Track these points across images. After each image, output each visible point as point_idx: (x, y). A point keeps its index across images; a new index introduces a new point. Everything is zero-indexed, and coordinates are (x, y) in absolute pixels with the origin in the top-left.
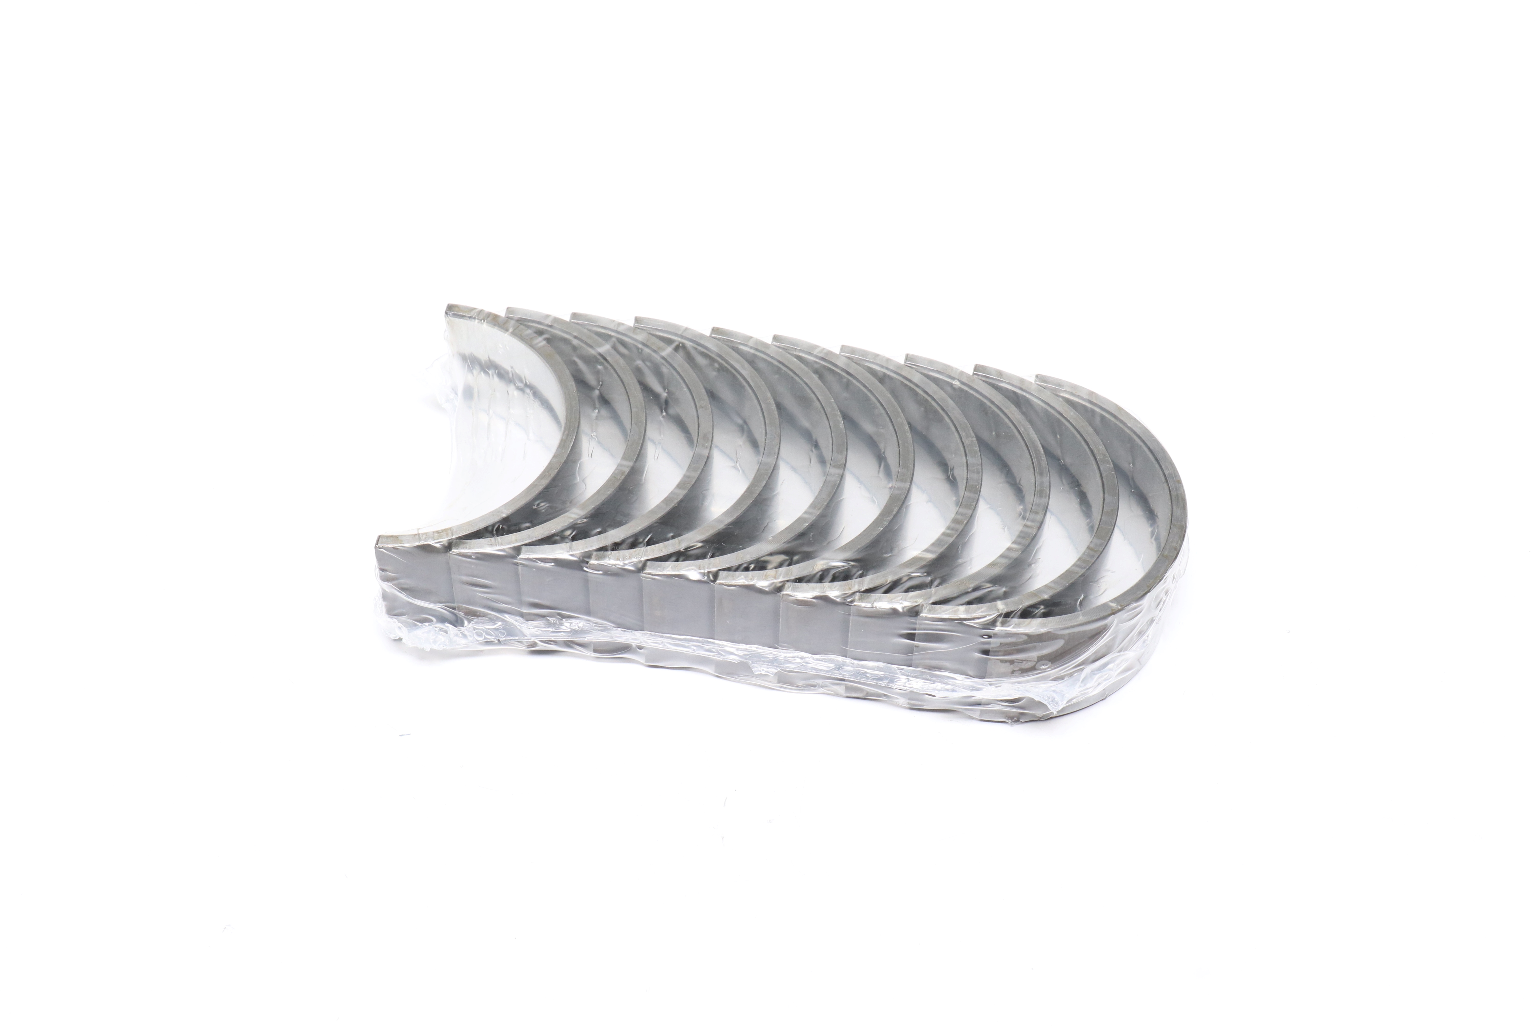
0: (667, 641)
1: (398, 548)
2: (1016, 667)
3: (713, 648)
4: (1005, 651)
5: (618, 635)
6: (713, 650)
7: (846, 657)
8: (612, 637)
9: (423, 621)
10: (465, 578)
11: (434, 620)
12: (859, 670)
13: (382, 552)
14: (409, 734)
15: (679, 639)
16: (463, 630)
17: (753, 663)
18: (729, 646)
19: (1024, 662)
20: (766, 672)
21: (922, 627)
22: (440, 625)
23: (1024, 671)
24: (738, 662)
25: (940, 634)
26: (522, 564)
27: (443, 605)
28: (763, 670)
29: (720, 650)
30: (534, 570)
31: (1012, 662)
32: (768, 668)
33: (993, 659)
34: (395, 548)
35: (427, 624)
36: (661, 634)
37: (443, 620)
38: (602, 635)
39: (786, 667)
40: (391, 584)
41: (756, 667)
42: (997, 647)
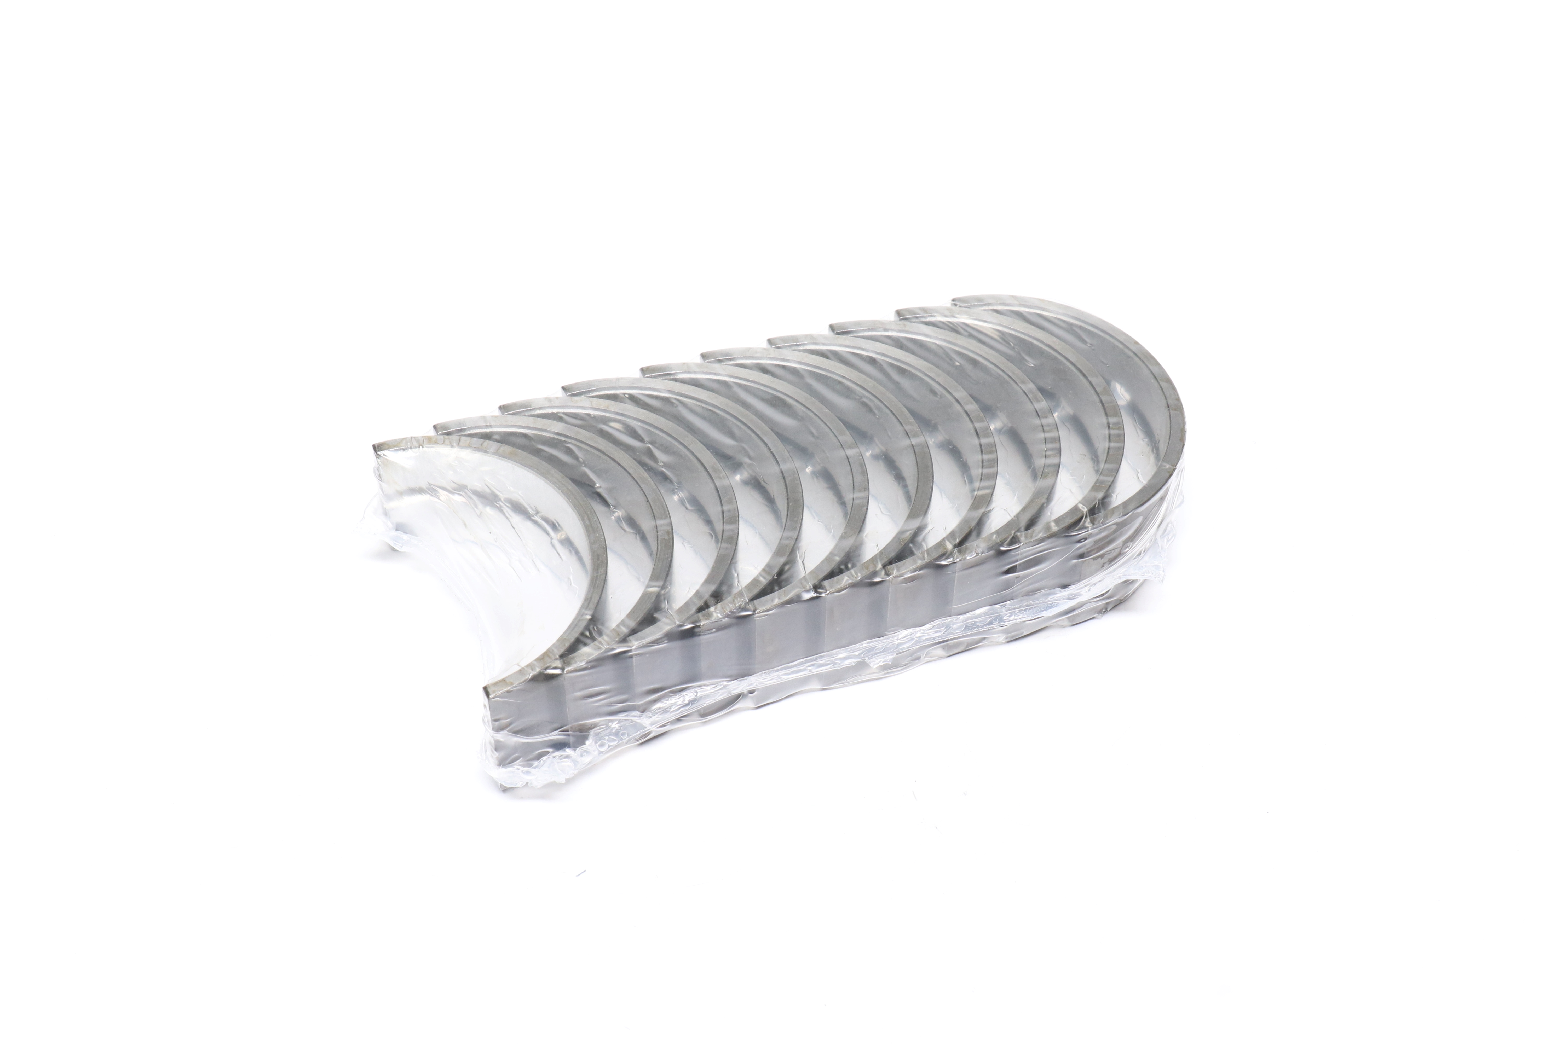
0: (782, 673)
1: (512, 690)
2: (1105, 560)
3: (828, 661)
4: (1098, 548)
5: (735, 687)
6: (828, 662)
7: (950, 616)
8: (729, 692)
9: (539, 757)
10: (579, 694)
11: (550, 750)
12: (968, 623)
13: (496, 701)
14: (585, 871)
15: (794, 666)
16: (586, 748)
17: (869, 659)
18: (842, 654)
19: (1112, 552)
20: (883, 662)
21: (1024, 555)
22: (558, 754)
23: (1112, 561)
24: (856, 665)
25: (1043, 554)
26: (637, 655)
27: (560, 732)
28: (880, 661)
29: (835, 660)
30: (647, 655)
31: (1102, 556)
32: (884, 658)
33: (1087, 560)
34: (508, 692)
35: (544, 758)
36: (776, 669)
37: (559, 746)
38: (719, 694)
39: (902, 649)
40: (505, 732)
41: (873, 662)
42: (1092, 547)
